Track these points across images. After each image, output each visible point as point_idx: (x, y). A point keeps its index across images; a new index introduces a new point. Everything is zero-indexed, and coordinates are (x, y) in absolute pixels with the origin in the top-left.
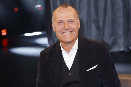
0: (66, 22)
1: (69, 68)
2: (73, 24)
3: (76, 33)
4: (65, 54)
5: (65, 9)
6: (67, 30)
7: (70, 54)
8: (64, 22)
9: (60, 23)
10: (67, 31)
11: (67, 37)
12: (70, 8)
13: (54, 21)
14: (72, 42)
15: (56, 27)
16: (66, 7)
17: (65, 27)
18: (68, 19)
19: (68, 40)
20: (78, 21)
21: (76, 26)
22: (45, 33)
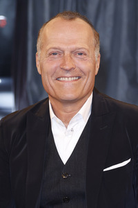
0: (67, 53)
2: (83, 59)
3: (88, 82)
4: (57, 127)
6: (68, 71)
7: (70, 127)
8: (63, 52)
9: (54, 54)
10: (68, 75)
11: (68, 87)
12: (79, 21)
13: (41, 48)
16: (71, 19)
17: (64, 64)
18: (73, 46)
19: (70, 95)
20: (97, 53)
21: (89, 64)
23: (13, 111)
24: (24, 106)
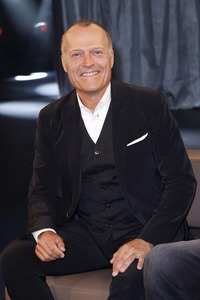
0: (87, 53)
1: (95, 141)
2: (99, 57)
3: (106, 75)
4: (85, 114)
5: (85, 29)
6: (89, 67)
7: (95, 114)
8: (84, 53)
9: (76, 55)
10: (90, 71)
11: (90, 81)
12: (94, 26)
13: (65, 51)
14: (99, 92)
15: (68, 62)
16: (87, 25)
17: (85, 62)
18: (91, 47)
19: (93, 87)
20: (111, 51)
21: (106, 60)
22: (53, 74)
23: (59, 98)
24: (66, 93)
